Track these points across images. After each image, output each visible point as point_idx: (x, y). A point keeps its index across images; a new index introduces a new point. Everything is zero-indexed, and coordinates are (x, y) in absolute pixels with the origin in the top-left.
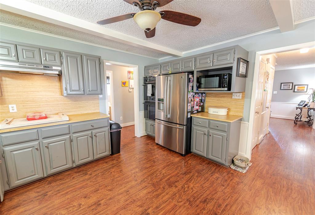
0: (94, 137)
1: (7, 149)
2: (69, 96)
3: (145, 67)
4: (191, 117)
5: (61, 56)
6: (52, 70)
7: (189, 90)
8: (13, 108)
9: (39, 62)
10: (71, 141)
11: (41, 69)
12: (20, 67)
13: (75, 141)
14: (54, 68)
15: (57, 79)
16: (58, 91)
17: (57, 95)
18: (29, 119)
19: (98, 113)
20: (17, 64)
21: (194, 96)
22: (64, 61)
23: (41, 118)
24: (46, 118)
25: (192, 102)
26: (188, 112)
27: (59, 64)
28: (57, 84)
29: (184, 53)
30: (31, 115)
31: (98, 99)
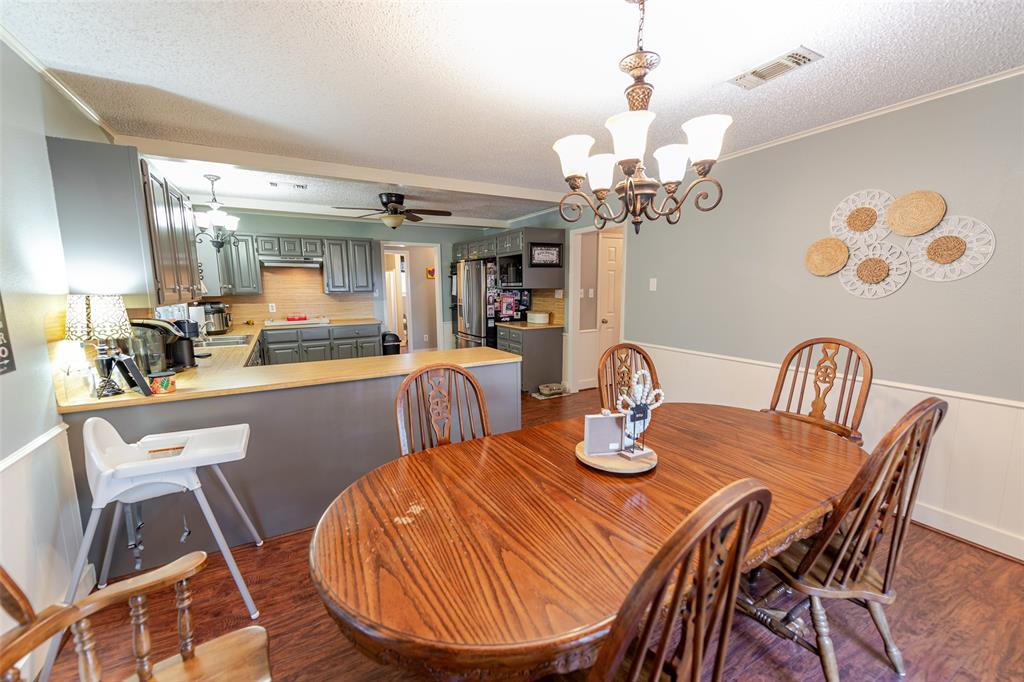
0: (360, 348)
1: (271, 346)
2: (332, 294)
3: (454, 245)
4: (496, 326)
5: (322, 244)
6: (312, 262)
7: (489, 286)
8: (272, 307)
9: (299, 254)
10: (332, 349)
11: (301, 262)
12: (282, 262)
13: (335, 348)
14: (315, 259)
15: (318, 272)
16: (319, 286)
17: (319, 293)
18: (289, 320)
19: (373, 319)
20: (279, 258)
21: (499, 295)
22: (326, 250)
23: (300, 319)
24: (305, 319)
25: (497, 305)
26: (487, 319)
27: (320, 254)
28: (319, 278)
29: (510, 221)
30: (290, 316)
31: (373, 299)
